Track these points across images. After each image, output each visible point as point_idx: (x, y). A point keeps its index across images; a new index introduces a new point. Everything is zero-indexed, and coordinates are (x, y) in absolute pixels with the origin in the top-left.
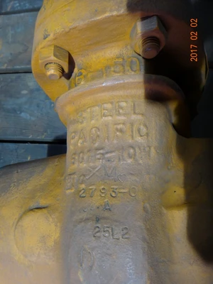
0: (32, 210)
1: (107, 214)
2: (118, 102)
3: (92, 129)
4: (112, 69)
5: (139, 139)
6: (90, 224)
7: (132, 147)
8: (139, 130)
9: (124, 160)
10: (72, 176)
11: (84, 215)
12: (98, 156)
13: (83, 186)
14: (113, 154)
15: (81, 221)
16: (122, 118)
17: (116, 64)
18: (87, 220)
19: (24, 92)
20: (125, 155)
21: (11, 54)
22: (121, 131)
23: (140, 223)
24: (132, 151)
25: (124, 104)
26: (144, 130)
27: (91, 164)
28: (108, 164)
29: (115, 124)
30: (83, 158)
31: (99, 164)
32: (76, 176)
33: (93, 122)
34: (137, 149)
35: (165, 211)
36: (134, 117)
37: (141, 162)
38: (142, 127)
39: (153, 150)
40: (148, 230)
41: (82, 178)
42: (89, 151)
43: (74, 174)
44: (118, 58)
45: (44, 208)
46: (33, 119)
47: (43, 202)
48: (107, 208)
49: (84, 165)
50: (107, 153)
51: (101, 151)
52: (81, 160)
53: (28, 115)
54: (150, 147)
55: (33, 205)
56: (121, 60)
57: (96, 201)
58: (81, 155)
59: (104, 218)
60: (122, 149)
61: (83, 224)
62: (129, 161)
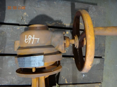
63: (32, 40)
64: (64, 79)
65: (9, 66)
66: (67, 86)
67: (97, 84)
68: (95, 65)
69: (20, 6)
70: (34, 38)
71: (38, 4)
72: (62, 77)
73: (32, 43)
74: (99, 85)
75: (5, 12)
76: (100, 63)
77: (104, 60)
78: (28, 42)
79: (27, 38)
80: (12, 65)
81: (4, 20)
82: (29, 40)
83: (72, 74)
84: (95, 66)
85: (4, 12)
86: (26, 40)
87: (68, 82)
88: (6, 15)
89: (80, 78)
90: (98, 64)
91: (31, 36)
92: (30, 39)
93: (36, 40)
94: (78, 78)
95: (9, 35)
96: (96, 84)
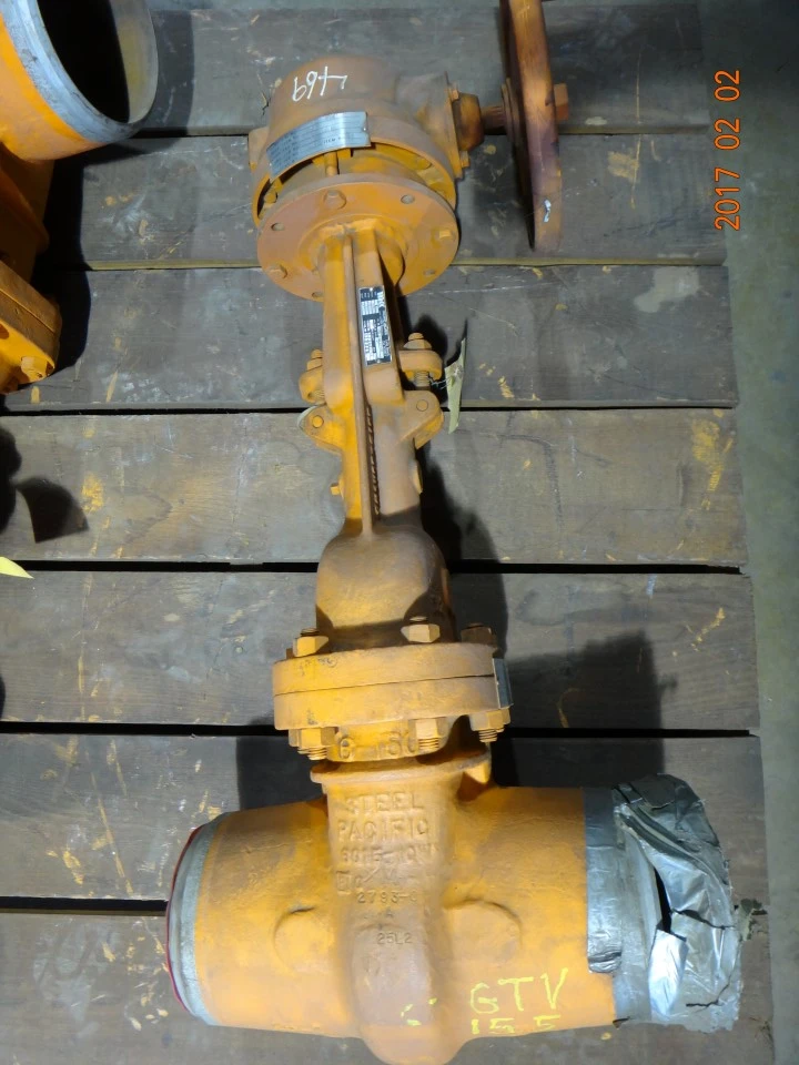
0: (293, 913)
1: (389, 920)
2: (396, 792)
3: (366, 823)
4: (387, 749)
5: (418, 837)
6: (374, 932)
7: (412, 847)
8: (418, 827)
9: (404, 861)
10: (346, 876)
11: (365, 922)
12: (376, 857)
13: (361, 890)
14: (391, 855)
15: (363, 928)
16: (400, 813)
17: (392, 741)
18: (370, 927)
19: (172, 618)
20: (406, 857)
21: (129, 521)
22: (399, 828)
23: (421, 927)
24: (411, 851)
25: (401, 796)
26: (424, 826)
27: (368, 865)
28: (387, 866)
29: (394, 820)
30: (357, 856)
31: (377, 865)
32: (350, 877)
33: (367, 814)
34: (416, 848)
35: (445, 911)
36: (412, 811)
37: (421, 863)
38: (421, 822)
39: (433, 848)
40: (428, 932)
41: (358, 880)
42: (364, 849)
43: (347, 872)
44: (393, 732)
45: (309, 910)
46: (197, 680)
47: (306, 903)
48: (389, 914)
49: (360, 865)
50: (385, 853)
51: (379, 852)
52: (355, 858)
53: (186, 672)
54: (429, 845)
55: (292, 906)
56: (397, 736)
57: (377, 907)
58: (355, 853)
59: (386, 925)
60: (401, 848)
61: (366, 931)
62: (409, 862)
63: (319, 84)
64: (490, 379)
65: (210, 315)
66: (511, 417)
67: (704, 411)
68: (672, 304)
69: (256, 52)
70: (326, 77)
71: (336, 37)
72: (481, 367)
73: (322, 94)
74: (715, 420)
75: (190, 87)
76: (699, 292)
77: (726, 278)
78: (307, 94)
79: (302, 81)
80: (225, 307)
81: (186, 117)
82: (309, 87)
83: (534, 354)
84: (673, 309)
85: (185, 84)
86: (296, 91)
87: (514, 391)
88: (196, 97)
89: (588, 373)
90: (689, 301)
91: (315, 74)
92: (312, 84)
93: (333, 84)
94: (575, 372)
95: (208, 178)
96: (693, 412)
